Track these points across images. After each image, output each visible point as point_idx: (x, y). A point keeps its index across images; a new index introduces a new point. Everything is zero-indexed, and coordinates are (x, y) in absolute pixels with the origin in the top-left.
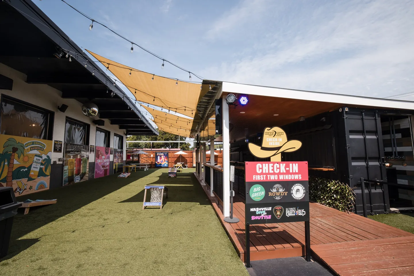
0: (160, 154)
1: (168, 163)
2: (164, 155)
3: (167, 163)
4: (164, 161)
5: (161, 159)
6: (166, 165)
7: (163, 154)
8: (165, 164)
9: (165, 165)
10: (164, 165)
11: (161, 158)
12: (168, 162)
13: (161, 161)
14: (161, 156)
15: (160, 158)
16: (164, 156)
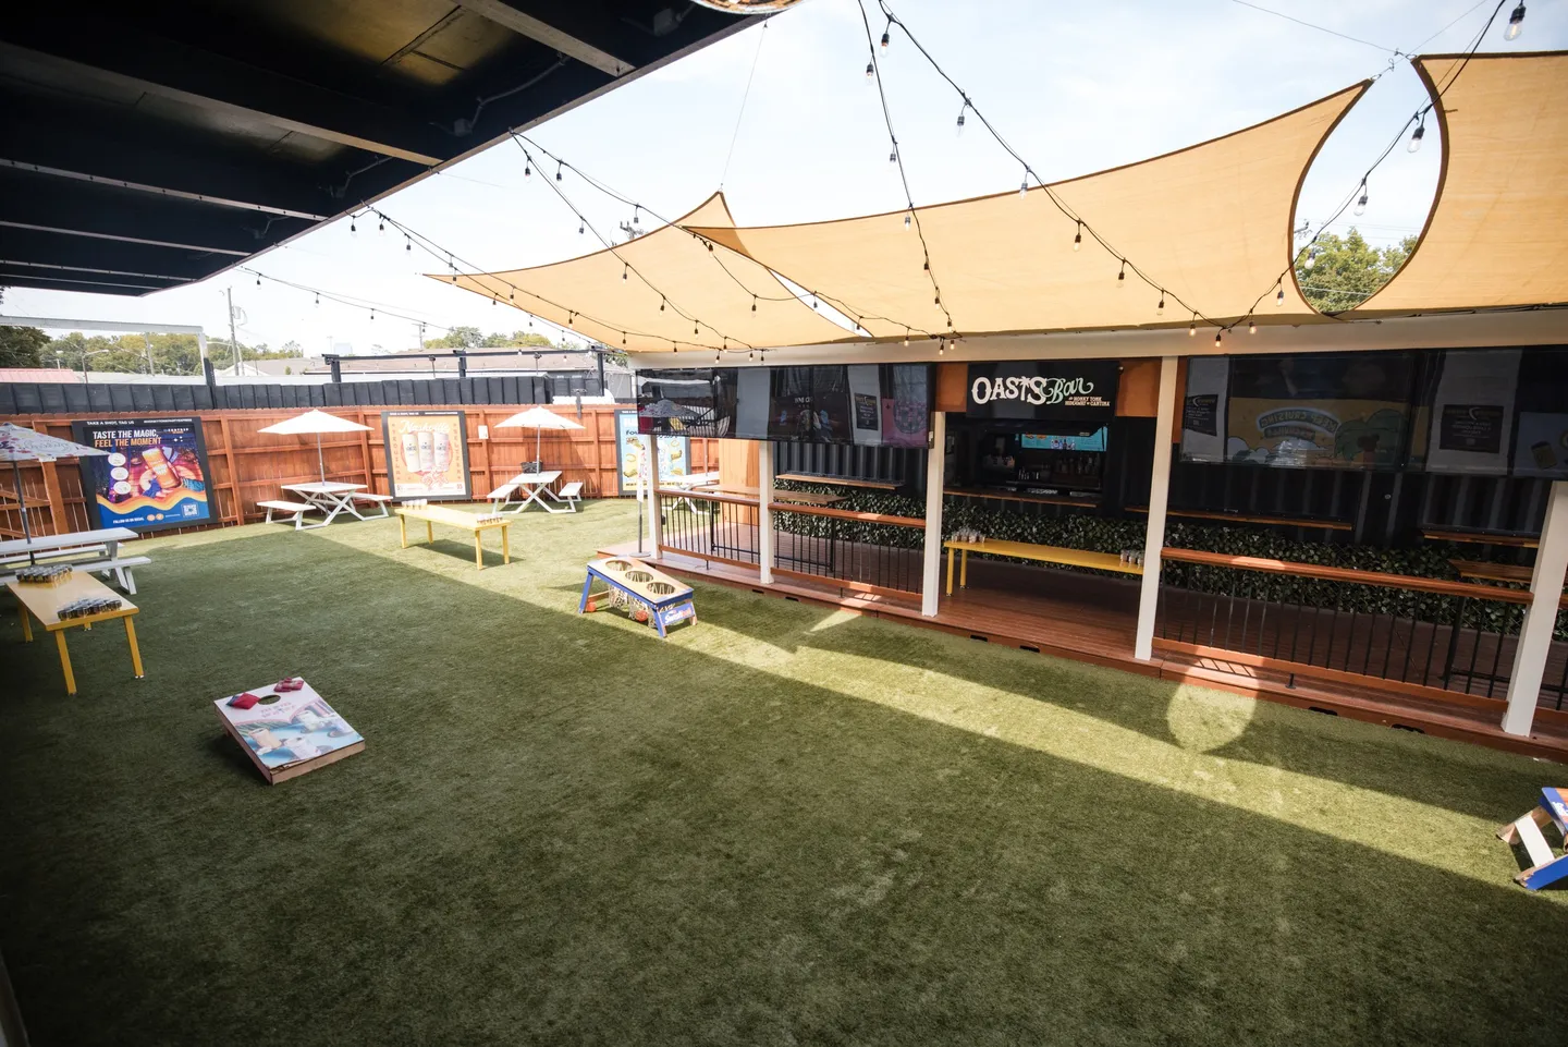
0: (127, 434)
1: (210, 493)
2: (166, 440)
3: (202, 498)
4: (169, 482)
5: (137, 476)
6: (190, 511)
7: (152, 433)
8: (187, 501)
9: (186, 508)
10: (178, 508)
11: (143, 462)
12: (208, 485)
13: (146, 487)
14: (133, 453)
15: (127, 466)
16: (168, 451)
